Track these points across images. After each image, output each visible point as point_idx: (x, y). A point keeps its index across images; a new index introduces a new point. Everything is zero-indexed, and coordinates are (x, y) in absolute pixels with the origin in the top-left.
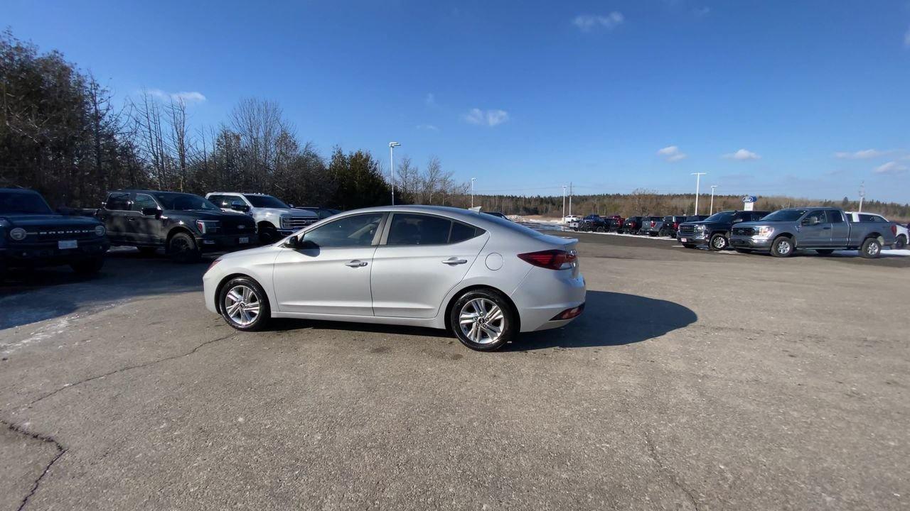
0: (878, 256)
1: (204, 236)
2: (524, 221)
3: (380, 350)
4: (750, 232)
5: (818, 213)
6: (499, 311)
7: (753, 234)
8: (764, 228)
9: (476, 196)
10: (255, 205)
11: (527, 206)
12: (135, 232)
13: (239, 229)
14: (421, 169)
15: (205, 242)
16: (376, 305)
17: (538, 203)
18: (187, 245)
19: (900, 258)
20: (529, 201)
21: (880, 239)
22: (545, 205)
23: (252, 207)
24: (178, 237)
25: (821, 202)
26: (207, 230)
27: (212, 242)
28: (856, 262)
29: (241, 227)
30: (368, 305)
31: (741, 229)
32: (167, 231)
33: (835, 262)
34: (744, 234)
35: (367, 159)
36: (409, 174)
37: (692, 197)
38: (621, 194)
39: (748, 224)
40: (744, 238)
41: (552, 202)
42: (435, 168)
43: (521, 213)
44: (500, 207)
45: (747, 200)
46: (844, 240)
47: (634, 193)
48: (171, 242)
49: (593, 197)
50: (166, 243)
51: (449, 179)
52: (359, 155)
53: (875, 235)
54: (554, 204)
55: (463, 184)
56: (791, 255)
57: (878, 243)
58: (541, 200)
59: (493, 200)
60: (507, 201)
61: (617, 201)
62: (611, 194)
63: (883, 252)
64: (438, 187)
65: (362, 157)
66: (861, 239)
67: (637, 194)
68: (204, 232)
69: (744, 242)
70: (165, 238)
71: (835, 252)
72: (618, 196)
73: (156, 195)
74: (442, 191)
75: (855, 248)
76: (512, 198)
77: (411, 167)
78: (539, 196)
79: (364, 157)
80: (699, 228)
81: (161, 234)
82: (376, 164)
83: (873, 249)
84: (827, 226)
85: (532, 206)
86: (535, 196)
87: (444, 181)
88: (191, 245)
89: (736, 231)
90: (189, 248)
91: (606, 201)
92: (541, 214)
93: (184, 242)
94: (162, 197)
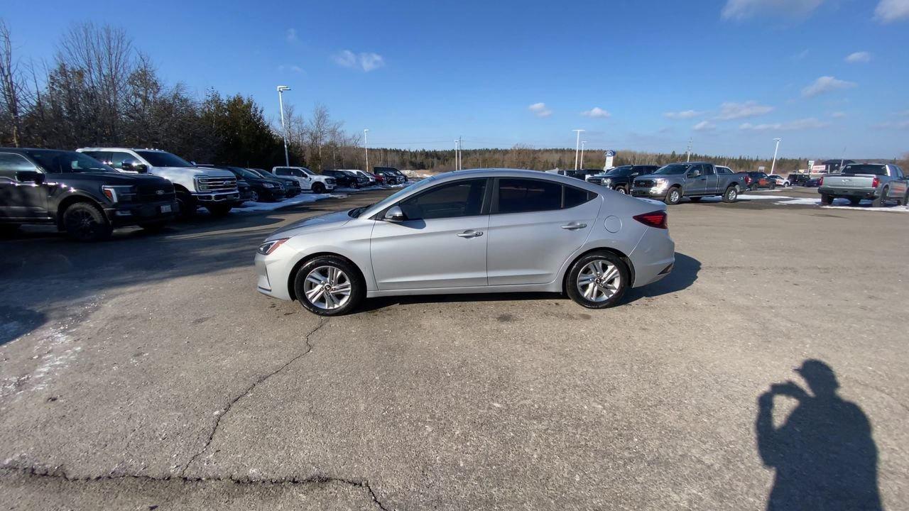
0: (736, 201)
1: (115, 205)
2: (418, 176)
3: (504, 318)
4: (650, 184)
5: (698, 167)
6: (616, 270)
7: (652, 186)
8: (659, 180)
9: (371, 149)
10: (155, 164)
11: (413, 159)
12: (6, 205)
13: (157, 195)
14: (307, 117)
15: (119, 213)
16: (491, 274)
17: (423, 157)
18: (92, 218)
19: (745, 202)
20: (415, 154)
21: (737, 187)
22: (430, 159)
23: (150, 166)
24: (77, 209)
25: (656, 156)
26: (118, 196)
27: (127, 214)
28: (721, 206)
29: (160, 192)
30: (483, 275)
31: (642, 181)
32: (58, 201)
33: (711, 207)
34: (645, 186)
35: (249, 105)
36: (293, 124)
37: (572, 151)
38: (499, 149)
39: (646, 177)
40: (644, 189)
41: (437, 155)
42: (321, 117)
43: (407, 167)
44: (385, 161)
45: (608, 154)
46: (713, 189)
47: (514, 147)
48: (65, 215)
49: (475, 151)
50: (58, 218)
51: (339, 130)
52: (238, 101)
53: (734, 184)
54: (439, 159)
55: (354, 136)
56: (679, 202)
57: (735, 190)
58: (427, 155)
59: (378, 154)
60: (393, 154)
61: (497, 156)
62: (490, 149)
63: (739, 197)
64: (327, 139)
65: (242, 102)
66: (724, 188)
67: (517, 149)
68: (115, 200)
69: (644, 193)
70: (55, 210)
71: (702, 199)
72: (496, 151)
73: (28, 154)
74: (332, 143)
75: (721, 194)
76: (397, 151)
77: (295, 115)
78: (424, 150)
79: (245, 102)
80: (605, 181)
81: (48, 206)
82: (261, 112)
83: (732, 196)
84: (704, 178)
85: (419, 160)
86: (420, 149)
87: (333, 132)
88: (97, 218)
89: (638, 184)
90: (95, 223)
91: (487, 155)
92: (428, 169)
93: (88, 215)
94: (39, 156)
